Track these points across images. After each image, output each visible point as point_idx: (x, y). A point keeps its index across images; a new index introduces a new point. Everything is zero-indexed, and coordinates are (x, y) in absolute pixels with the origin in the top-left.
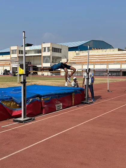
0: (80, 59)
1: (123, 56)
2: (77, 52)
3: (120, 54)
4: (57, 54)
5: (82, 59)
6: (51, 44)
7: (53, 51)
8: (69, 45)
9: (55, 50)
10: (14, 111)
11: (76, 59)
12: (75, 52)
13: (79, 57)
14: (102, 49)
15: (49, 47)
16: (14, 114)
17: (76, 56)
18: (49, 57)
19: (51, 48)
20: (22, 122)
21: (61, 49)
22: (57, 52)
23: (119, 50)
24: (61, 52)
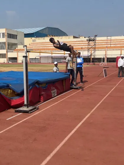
0: (37, 46)
1: (78, 44)
2: (33, 38)
3: (76, 42)
4: (13, 41)
5: (39, 46)
6: (6, 29)
7: (8, 37)
8: (25, 31)
9: (10, 36)
10: (12, 100)
11: (33, 46)
12: (31, 38)
13: (36, 44)
14: (57, 36)
15: (4, 33)
16: (13, 104)
17: (32, 42)
18: (4, 43)
19: (6, 34)
20: (28, 112)
21: (16, 36)
22: (12, 38)
23: (74, 37)
24: (16, 39)
